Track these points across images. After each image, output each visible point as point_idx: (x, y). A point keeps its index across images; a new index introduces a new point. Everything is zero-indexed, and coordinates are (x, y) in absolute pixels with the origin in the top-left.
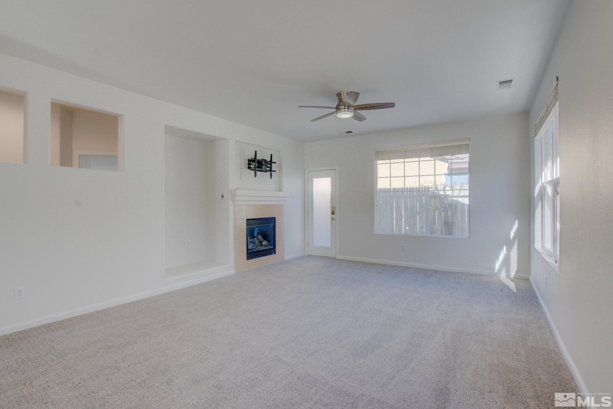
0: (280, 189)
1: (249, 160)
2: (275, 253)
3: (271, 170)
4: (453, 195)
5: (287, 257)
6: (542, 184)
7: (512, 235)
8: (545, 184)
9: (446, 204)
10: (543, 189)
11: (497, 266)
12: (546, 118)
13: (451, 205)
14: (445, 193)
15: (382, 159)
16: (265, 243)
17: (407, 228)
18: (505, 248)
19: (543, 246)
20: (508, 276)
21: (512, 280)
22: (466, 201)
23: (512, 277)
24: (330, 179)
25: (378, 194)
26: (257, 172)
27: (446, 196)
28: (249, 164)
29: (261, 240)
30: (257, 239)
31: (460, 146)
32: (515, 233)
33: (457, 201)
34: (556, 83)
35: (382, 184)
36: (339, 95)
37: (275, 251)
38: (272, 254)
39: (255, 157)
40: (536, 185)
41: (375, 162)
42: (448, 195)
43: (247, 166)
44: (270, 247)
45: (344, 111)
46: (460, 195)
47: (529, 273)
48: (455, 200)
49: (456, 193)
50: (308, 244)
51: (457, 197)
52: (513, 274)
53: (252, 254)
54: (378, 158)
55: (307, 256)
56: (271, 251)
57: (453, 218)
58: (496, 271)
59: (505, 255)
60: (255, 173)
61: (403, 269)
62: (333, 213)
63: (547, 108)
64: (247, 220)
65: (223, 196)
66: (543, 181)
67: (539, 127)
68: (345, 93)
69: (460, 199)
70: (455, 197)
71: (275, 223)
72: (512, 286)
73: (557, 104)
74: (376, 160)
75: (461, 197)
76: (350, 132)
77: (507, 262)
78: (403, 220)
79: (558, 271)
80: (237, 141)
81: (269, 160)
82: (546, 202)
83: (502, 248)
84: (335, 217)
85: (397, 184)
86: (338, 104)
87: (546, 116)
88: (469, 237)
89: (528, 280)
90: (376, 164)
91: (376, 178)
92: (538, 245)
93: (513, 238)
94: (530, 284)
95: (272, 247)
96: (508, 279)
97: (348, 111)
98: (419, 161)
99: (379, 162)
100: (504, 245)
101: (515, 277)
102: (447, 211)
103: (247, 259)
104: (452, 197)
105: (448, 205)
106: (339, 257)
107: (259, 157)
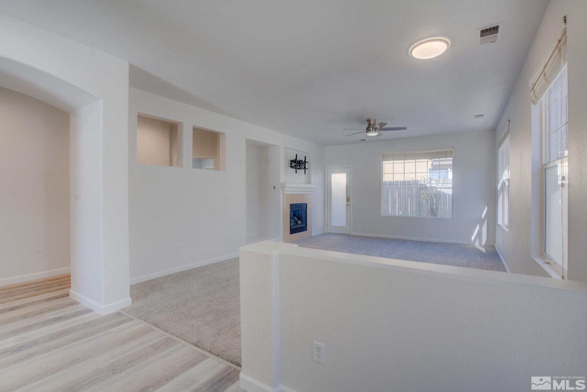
0: (309, 182)
1: (291, 161)
2: (306, 230)
3: (305, 168)
4: (438, 187)
5: (314, 234)
6: (503, 181)
7: (483, 216)
8: (505, 181)
9: (432, 194)
10: (504, 183)
11: (473, 238)
12: (504, 140)
13: (436, 195)
14: (431, 185)
15: (387, 160)
16: (299, 222)
17: (400, 213)
18: (478, 226)
19: (503, 222)
20: (480, 245)
21: (483, 247)
22: (450, 192)
23: (483, 245)
24: (345, 174)
25: (384, 186)
26: (297, 170)
27: (432, 188)
28: (291, 164)
29: (296, 220)
30: (294, 220)
31: (446, 152)
32: (485, 215)
33: (440, 192)
34: (508, 123)
35: (387, 178)
36: (369, 121)
37: (306, 228)
38: (304, 231)
39: (296, 159)
40: (500, 182)
41: (382, 162)
42: (433, 187)
43: (290, 165)
44: (303, 226)
45: (373, 132)
46: (443, 186)
47: (495, 242)
48: (439, 191)
49: (440, 186)
50: (327, 224)
51: (440, 188)
52: (483, 243)
53: (293, 231)
54: (384, 159)
55: (327, 233)
56: (304, 228)
57: (437, 205)
58: (472, 241)
59: (479, 230)
60: (296, 171)
61: (404, 241)
62: (348, 200)
63: (505, 134)
64: (290, 205)
65: (275, 188)
66: (504, 179)
67: (501, 144)
68: (373, 120)
69: (443, 190)
70: (438, 188)
71: (306, 208)
72: (483, 250)
73: (509, 135)
74: (383, 161)
75: (443, 188)
76: (365, 140)
77: (479, 235)
78: (397, 206)
79: (508, 233)
80: (284, 147)
81: (304, 160)
82: (505, 193)
83: (476, 226)
84: (350, 204)
85: (399, 178)
86: (368, 127)
87: (504, 139)
88: (452, 218)
89: (494, 247)
90: (383, 164)
91: (382, 174)
92: (500, 222)
93: (484, 218)
94: (495, 249)
95: (305, 226)
96: (480, 247)
97: (375, 132)
98: (416, 162)
99: (384, 162)
100: (477, 224)
101: (485, 245)
102: (433, 200)
103: (290, 234)
104: (437, 188)
105: (433, 195)
106: (353, 233)
107: (298, 159)
